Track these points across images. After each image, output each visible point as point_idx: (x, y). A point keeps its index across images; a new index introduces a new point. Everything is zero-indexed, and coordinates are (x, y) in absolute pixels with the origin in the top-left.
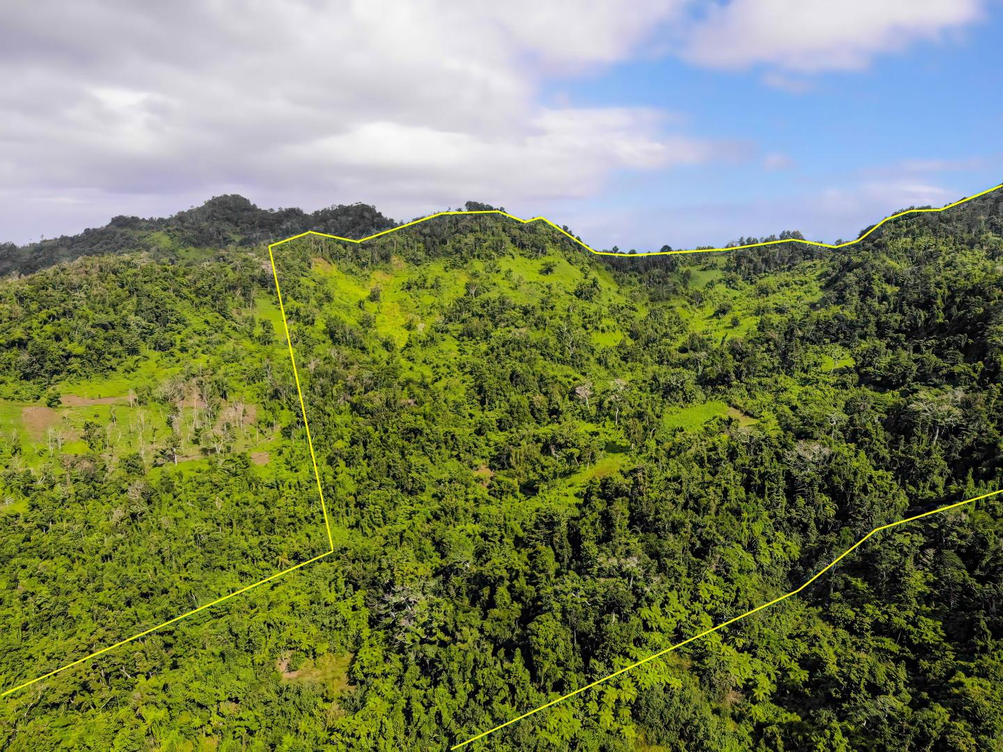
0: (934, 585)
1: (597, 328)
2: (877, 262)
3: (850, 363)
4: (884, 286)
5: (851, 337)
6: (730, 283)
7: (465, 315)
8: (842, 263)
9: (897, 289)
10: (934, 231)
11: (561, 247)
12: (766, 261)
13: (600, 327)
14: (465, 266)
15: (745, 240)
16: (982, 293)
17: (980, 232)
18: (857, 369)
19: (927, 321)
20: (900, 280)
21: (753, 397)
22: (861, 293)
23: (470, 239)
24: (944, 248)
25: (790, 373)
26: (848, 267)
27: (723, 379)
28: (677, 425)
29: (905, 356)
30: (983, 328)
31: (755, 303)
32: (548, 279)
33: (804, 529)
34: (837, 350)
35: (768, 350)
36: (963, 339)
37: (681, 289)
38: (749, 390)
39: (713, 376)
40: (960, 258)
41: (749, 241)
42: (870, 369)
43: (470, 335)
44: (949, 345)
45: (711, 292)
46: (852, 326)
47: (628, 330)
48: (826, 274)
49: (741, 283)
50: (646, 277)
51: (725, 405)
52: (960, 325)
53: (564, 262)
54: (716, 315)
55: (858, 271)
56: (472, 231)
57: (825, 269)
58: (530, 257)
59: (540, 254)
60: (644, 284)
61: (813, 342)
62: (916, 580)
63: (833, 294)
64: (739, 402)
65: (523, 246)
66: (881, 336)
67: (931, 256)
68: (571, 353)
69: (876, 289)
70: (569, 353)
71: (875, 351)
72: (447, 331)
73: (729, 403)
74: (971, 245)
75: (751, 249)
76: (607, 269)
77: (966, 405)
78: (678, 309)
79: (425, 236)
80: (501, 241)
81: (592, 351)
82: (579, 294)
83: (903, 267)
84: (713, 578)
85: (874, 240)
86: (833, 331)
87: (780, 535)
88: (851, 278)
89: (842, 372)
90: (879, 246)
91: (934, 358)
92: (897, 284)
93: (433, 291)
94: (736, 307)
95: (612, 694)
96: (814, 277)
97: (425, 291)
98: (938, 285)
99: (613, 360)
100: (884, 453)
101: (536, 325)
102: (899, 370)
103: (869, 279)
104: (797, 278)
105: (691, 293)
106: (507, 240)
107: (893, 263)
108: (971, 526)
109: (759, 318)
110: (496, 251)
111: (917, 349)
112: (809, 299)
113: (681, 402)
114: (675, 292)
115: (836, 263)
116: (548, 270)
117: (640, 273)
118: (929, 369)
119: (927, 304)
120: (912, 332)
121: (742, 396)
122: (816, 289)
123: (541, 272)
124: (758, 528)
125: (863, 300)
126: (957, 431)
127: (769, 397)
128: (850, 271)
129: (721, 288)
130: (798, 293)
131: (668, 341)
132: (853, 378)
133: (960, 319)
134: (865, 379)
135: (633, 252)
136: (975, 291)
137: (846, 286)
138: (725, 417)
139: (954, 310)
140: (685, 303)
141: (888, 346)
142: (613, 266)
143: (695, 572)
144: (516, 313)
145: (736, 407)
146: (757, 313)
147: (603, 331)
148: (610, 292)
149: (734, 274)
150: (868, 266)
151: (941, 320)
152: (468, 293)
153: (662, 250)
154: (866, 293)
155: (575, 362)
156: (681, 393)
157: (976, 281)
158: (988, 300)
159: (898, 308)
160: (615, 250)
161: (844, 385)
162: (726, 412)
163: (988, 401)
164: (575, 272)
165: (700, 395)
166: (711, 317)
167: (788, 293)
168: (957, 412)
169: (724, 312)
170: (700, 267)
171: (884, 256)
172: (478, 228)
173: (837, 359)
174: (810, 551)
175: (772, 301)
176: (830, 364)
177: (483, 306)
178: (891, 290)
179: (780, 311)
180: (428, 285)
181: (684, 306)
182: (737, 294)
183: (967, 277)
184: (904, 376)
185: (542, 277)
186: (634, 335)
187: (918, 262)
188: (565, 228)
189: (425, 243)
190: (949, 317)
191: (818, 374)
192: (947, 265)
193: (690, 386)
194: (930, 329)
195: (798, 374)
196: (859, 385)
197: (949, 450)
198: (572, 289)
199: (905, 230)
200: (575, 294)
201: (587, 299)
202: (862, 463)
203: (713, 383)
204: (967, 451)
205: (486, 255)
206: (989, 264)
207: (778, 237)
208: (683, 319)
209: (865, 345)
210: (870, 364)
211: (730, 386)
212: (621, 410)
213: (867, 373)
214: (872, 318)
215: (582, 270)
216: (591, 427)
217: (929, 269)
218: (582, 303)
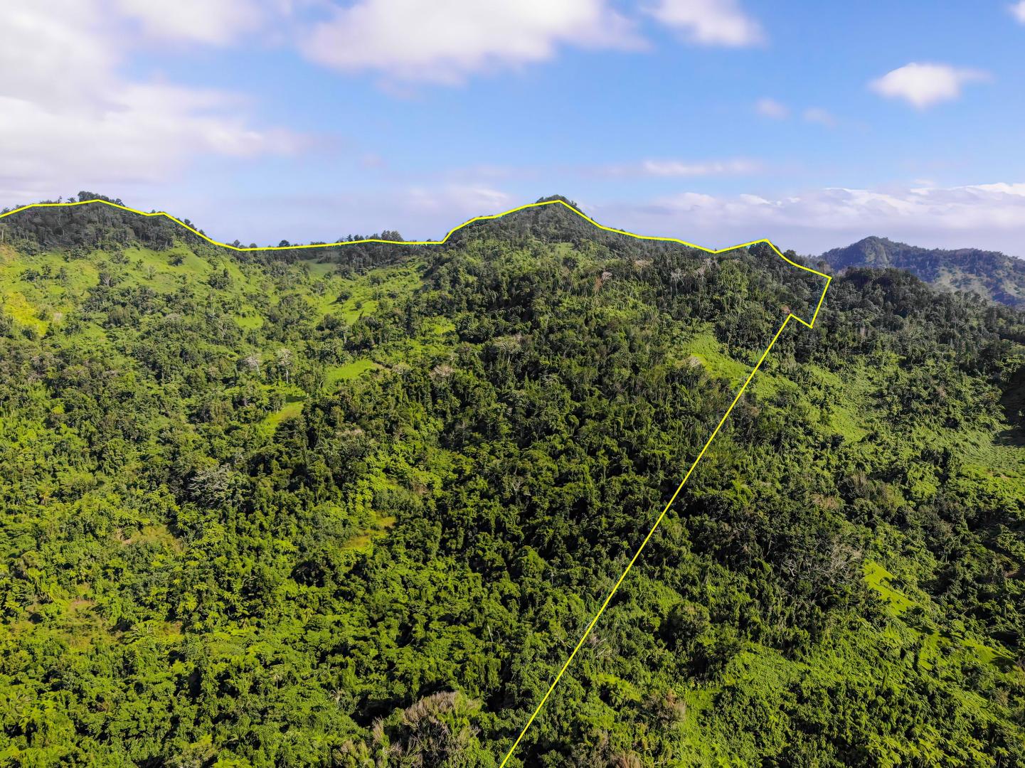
0: (513, 429)
1: (238, 313)
2: (461, 258)
3: (452, 328)
4: (468, 276)
5: (452, 311)
6: (345, 274)
7: (105, 304)
8: (435, 259)
9: (476, 278)
10: (497, 236)
11: (186, 240)
12: (372, 256)
13: (241, 312)
14: (89, 256)
15: (353, 237)
16: (529, 279)
17: (527, 237)
18: (458, 332)
19: (498, 298)
20: (477, 271)
21: (390, 355)
22: (451, 281)
23: (90, 229)
24: (504, 249)
25: (413, 337)
26: (440, 262)
27: (365, 344)
28: (338, 378)
29: (487, 321)
30: (530, 302)
31: (370, 291)
32: (179, 270)
33: (444, 414)
34: (443, 320)
35: (395, 322)
36: (520, 309)
37: (303, 278)
38: (386, 351)
39: (358, 342)
40: (515, 256)
41: (356, 238)
42: (466, 331)
43: (118, 322)
44: (512, 313)
45: (330, 282)
46: (451, 303)
47: (266, 315)
48: (423, 267)
49: (354, 274)
50: (269, 268)
51: (371, 362)
52: (517, 300)
53: (191, 254)
54: (339, 300)
55: (448, 264)
56: (90, 221)
57: (422, 263)
58: (156, 249)
59: (166, 246)
60: (269, 275)
61: (426, 315)
62: (505, 428)
63: (430, 282)
64: (380, 359)
65: (147, 238)
66: (470, 309)
67: (497, 255)
68: (223, 334)
69: (462, 278)
70: (221, 335)
71: (468, 319)
72: (90, 319)
73: (374, 360)
74: (521, 246)
75: (359, 244)
76: (231, 261)
77: (523, 342)
78: (304, 297)
79: (36, 225)
80: (125, 232)
81: (241, 332)
82: (213, 283)
83: (478, 262)
84: (399, 442)
85: (456, 240)
86: (439, 306)
87: (432, 419)
88: (443, 270)
89: (448, 334)
90: (461, 246)
91: (503, 321)
92: (475, 275)
93: (59, 281)
94: (355, 294)
95: (359, 497)
96: (414, 269)
97: (49, 282)
98: (503, 274)
99: (261, 340)
100: (482, 372)
101: (184, 311)
102: (484, 330)
103: (456, 271)
104: (401, 270)
105: (313, 283)
106: (131, 232)
107: (471, 259)
108: (528, 397)
109: (377, 302)
110: (121, 242)
111: (494, 317)
112: (413, 287)
113: (336, 364)
114: (298, 281)
115: (431, 259)
116: (178, 261)
117: (263, 264)
118: (501, 328)
119: (497, 287)
120: (490, 306)
121: (382, 355)
122: (417, 279)
123: (170, 264)
124: (419, 416)
125: (453, 287)
126: (519, 356)
127: (401, 355)
128: (442, 264)
129: (338, 279)
130: (404, 282)
131: (305, 322)
132: (455, 338)
133: (518, 295)
134: (463, 338)
135: (253, 246)
136: (525, 278)
137: (441, 276)
138: (375, 369)
139: (513, 290)
140: (309, 291)
141: (476, 316)
142: (238, 258)
143: (390, 441)
144: (160, 302)
145: (379, 363)
146: (374, 299)
147: (244, 316)
148: (241, 282)
149: (347, 266)
150: (454, 260)
151: (506, 298)
152: (102, 283)
153: (281, 245)
154: (455, 281)
155: (227, 341)
156: (334, 357)
157: (525, 272)
158: (532, 283)
159: (479, 290)
160: (237, 244)
161: (451, 343)
162: (375, 366)
163: (533, 339)
164: (203, 263)
165: (349, 357)
166: (335, 302)
167: (396, 282)
168: (519, 346)
169: (346, 298)
170: (317, 260)
171: (465, 254)
172: (96, 219)
173: (443, 326)
174: (449, 424)
175: (385, 288)
176: (440, 330)
177: (123, 295)
178: (471, 279)
179: (392, 296)
180: (53, 275)
181: (309, 294)
182: (353, 283)
183: (520, 269)
184: (487, 334)
185: (172, 268)
186: (273, 319)
187: (488, 259)
188: (187, 222)
189: (37, 232)
190: (511, 295)
191: (432, 336)
192: (508, 261)
193: (340, 351)
194: (500, 304)
195: (419, 337)
196: (460, 342)
197: (515, 369)
198: (205, 279)
199: (477, 234)
200: (209, 283)
201: (221, 288)
202: (471, 376)
203: (358, 348)
204: (524, 368)
205: (111, 247)
206: (533, 260)
207: (380, 236)
208: (310, 304)
209: (461, 316)
210: (466, 328)
211: (371, 349)
212: (290, 372)
213: (464, 334)
214: (464, 298)
215: (209, 261)
216: (268, 387)
217: (496, 264)
218: (218, 292)
